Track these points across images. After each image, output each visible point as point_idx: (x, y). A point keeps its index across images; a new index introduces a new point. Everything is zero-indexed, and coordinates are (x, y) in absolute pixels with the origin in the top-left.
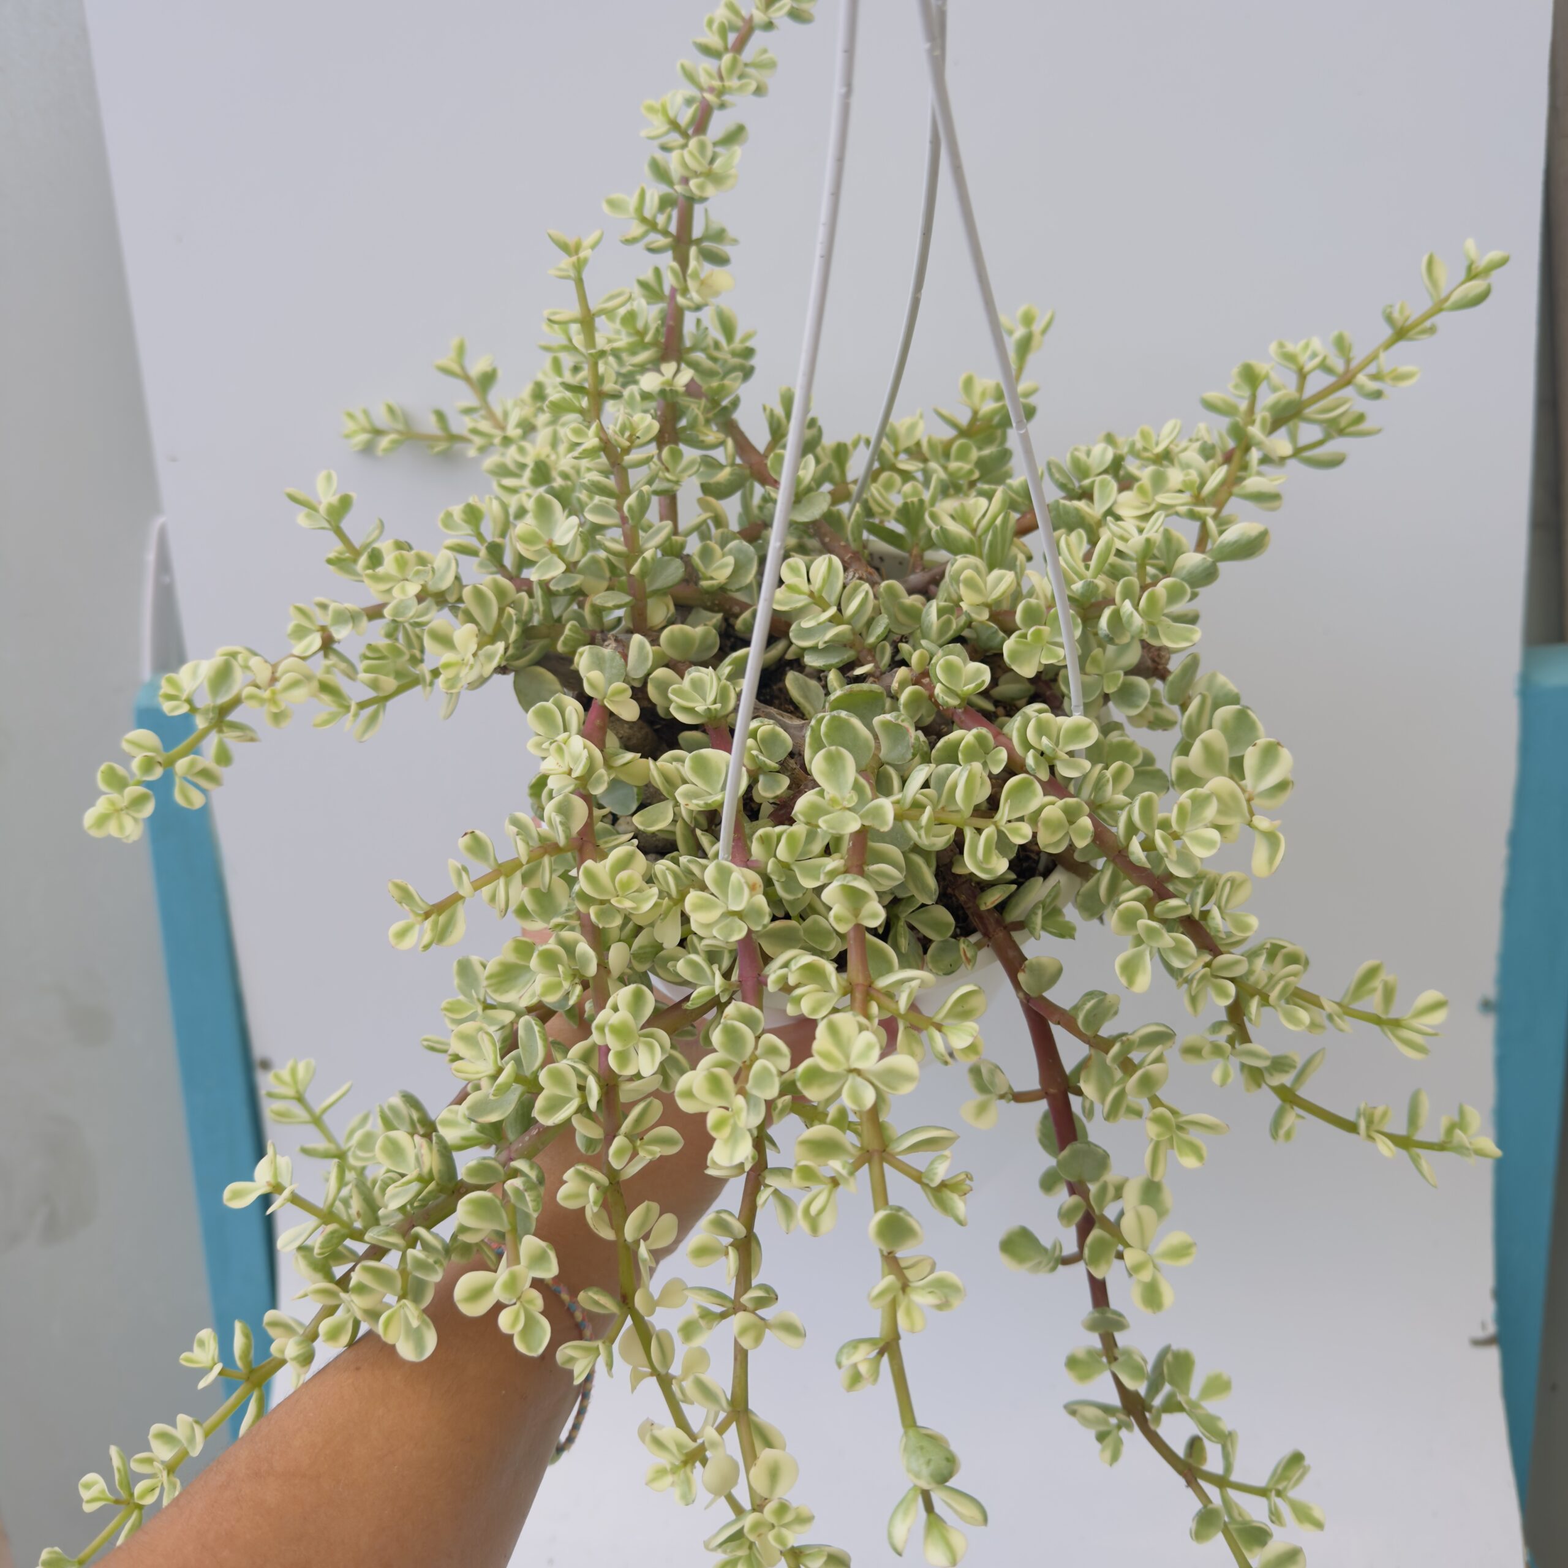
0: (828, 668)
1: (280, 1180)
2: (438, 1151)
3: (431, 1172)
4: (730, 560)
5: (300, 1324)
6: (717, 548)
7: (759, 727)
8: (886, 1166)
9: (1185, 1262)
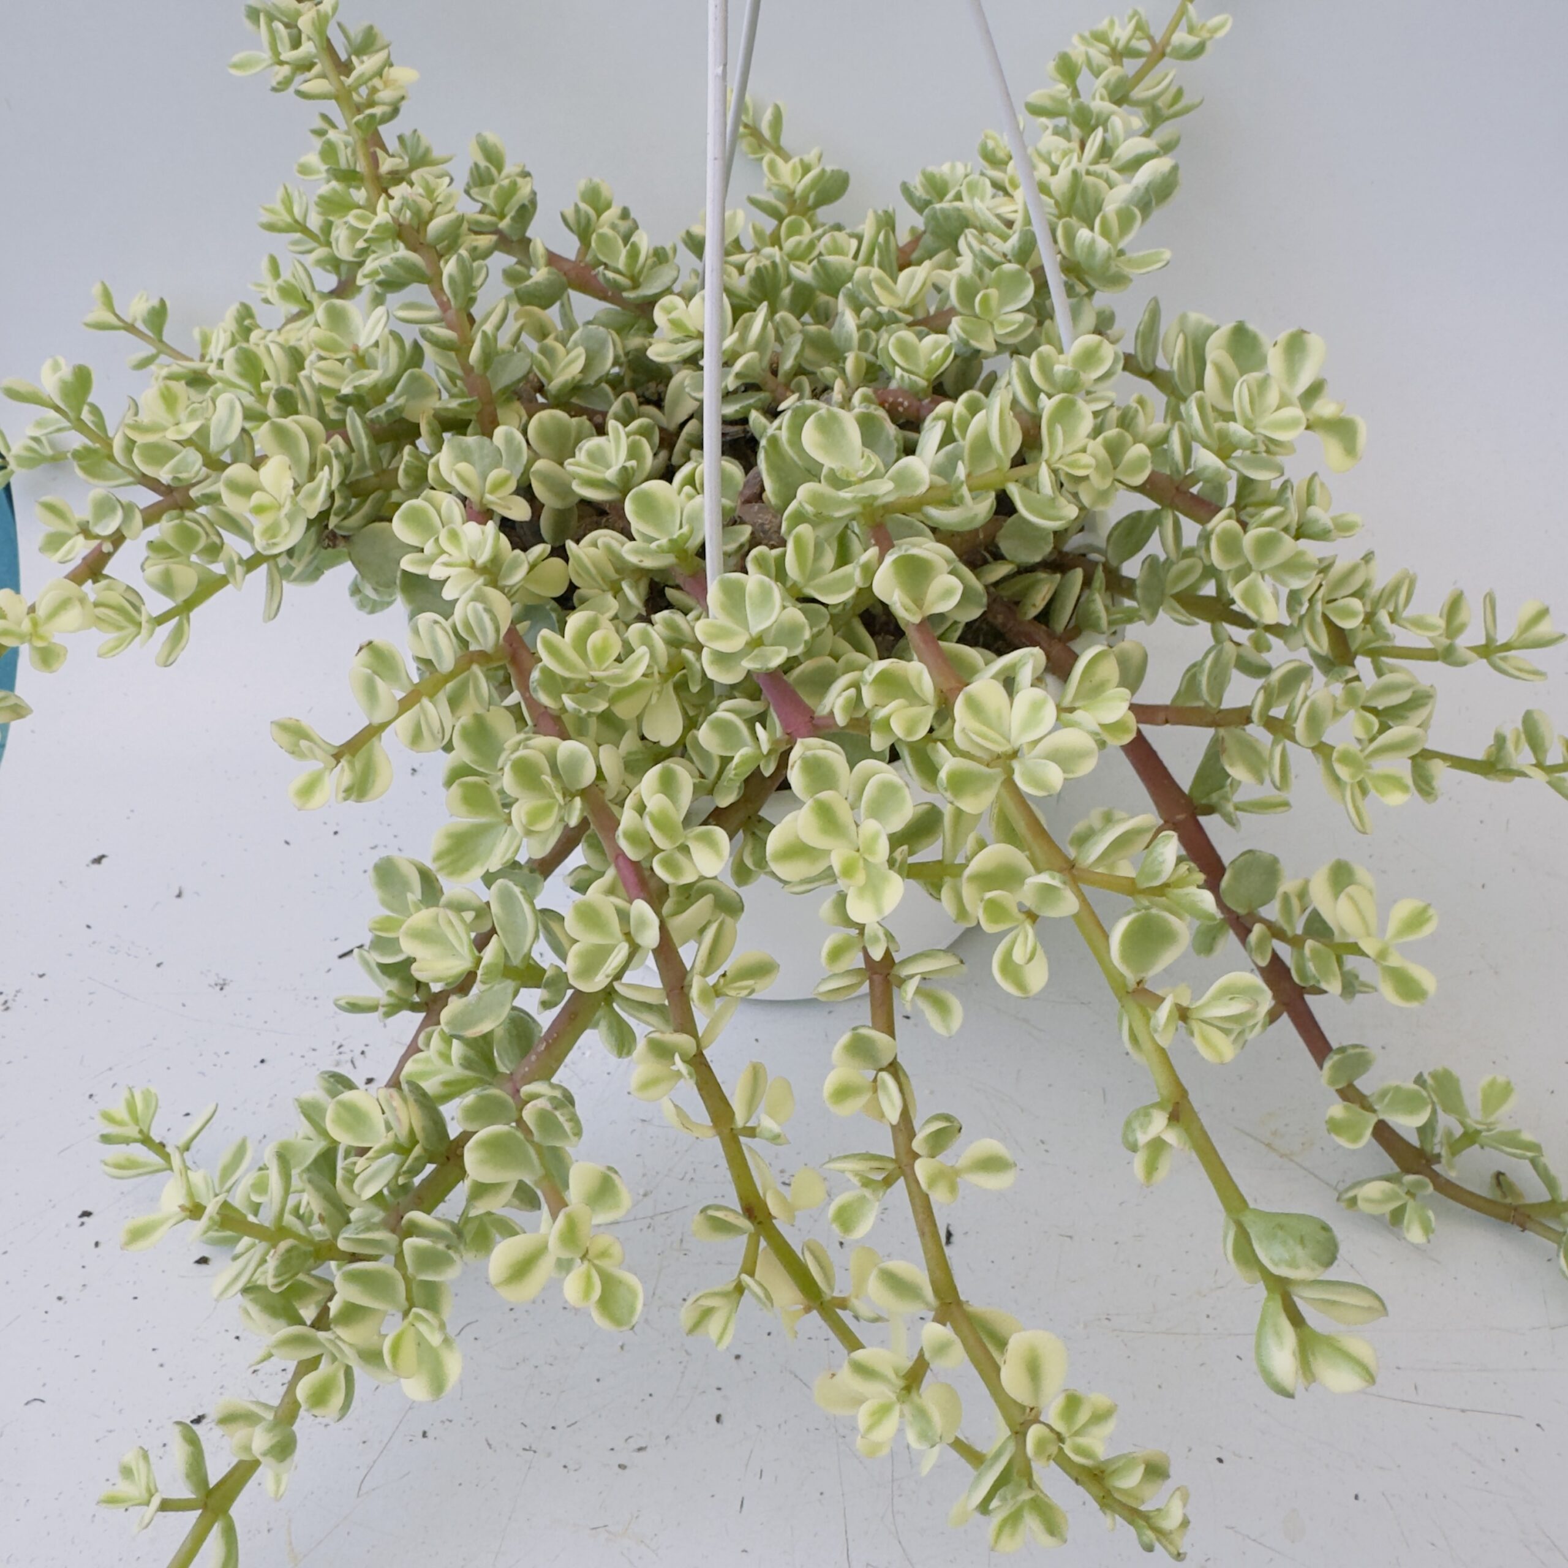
0: (747, 410)
1: (197, 1200)
2: (416, 1101)
3: (412, 1132)
4: (580, 350)
5: (266, 1406)
6: (559, 347)
7: (695, 469)
8: (1081, 885)
9: (1428, 929)
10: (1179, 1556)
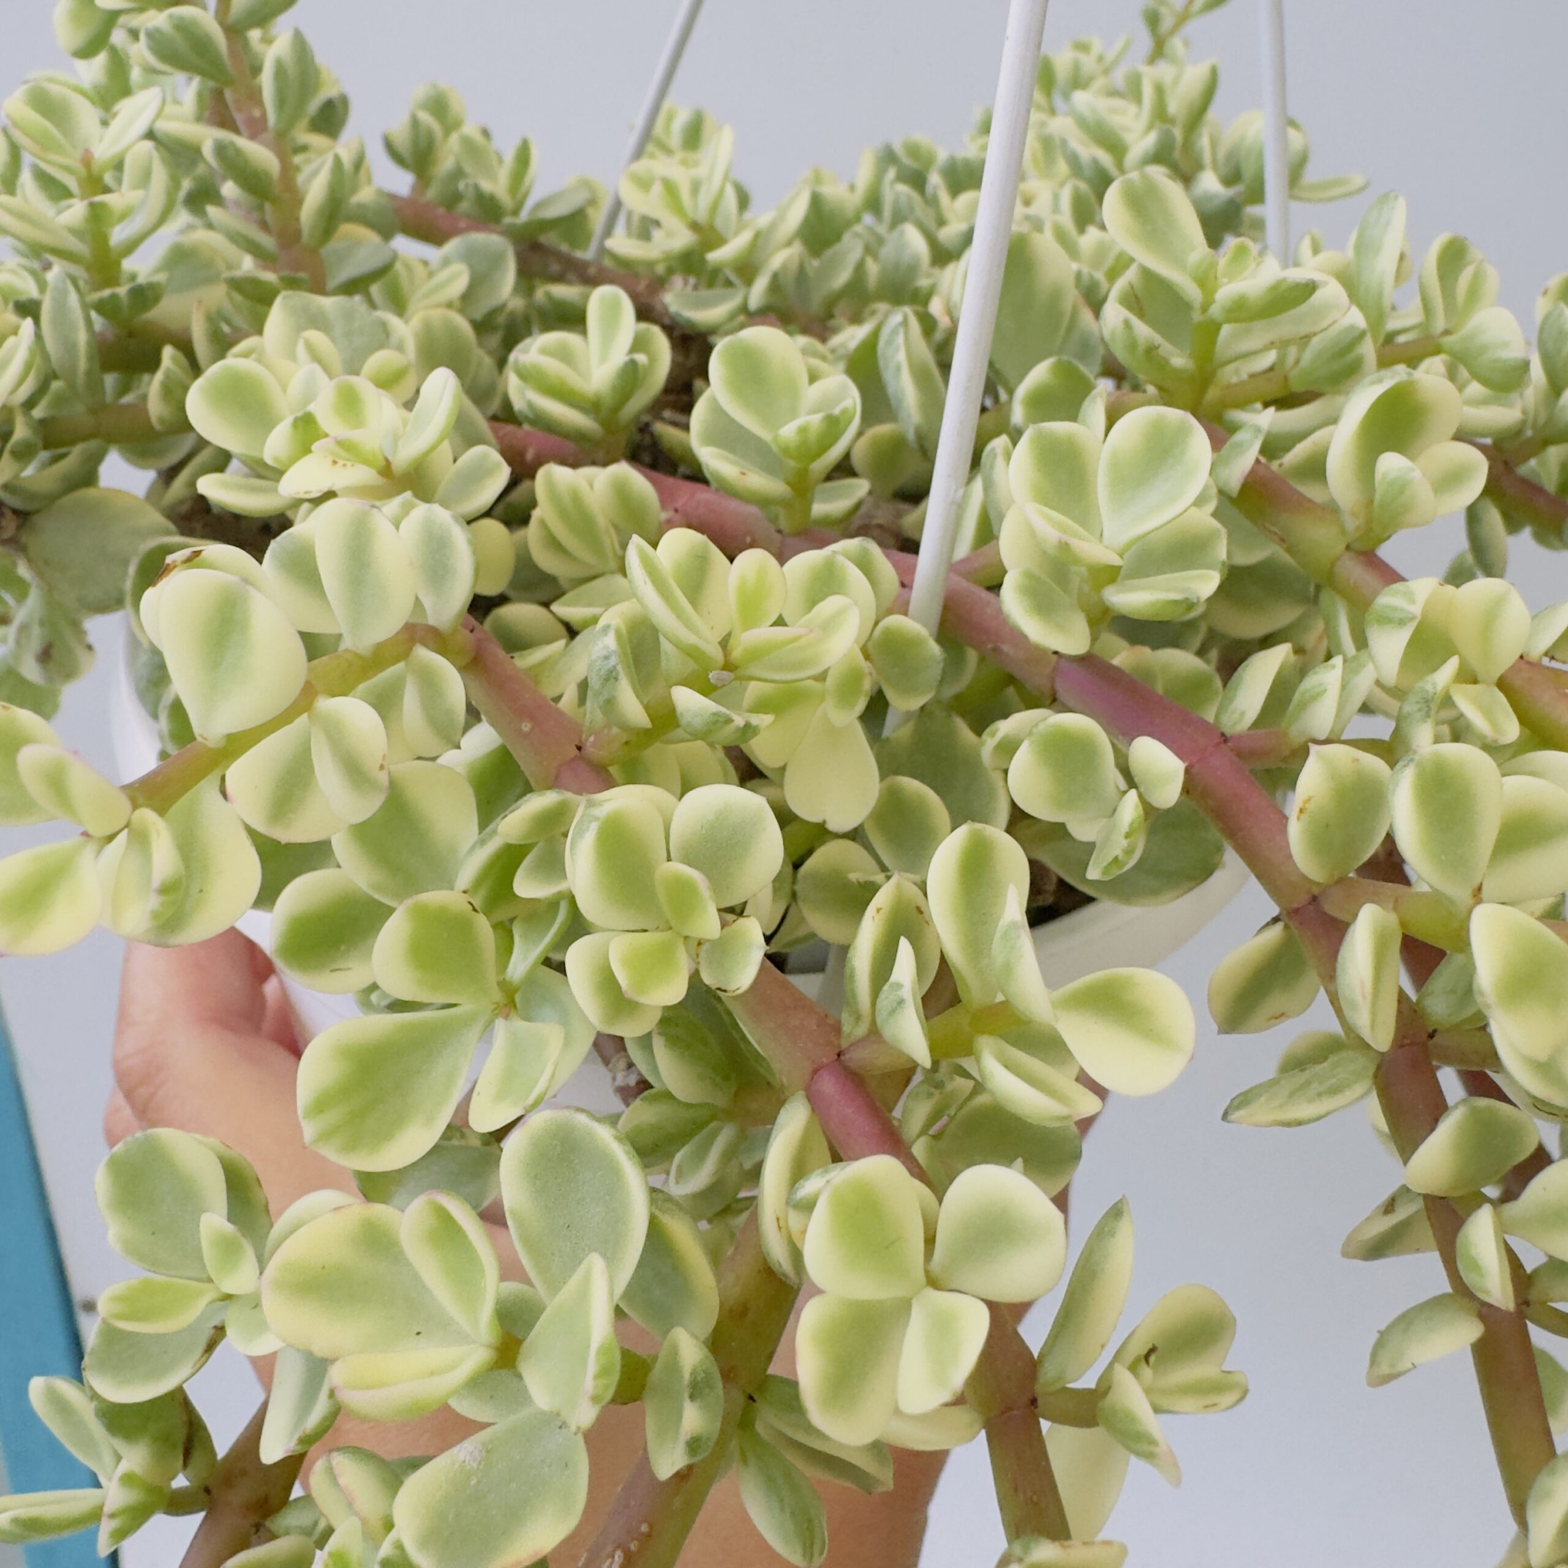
4: (459, 268)
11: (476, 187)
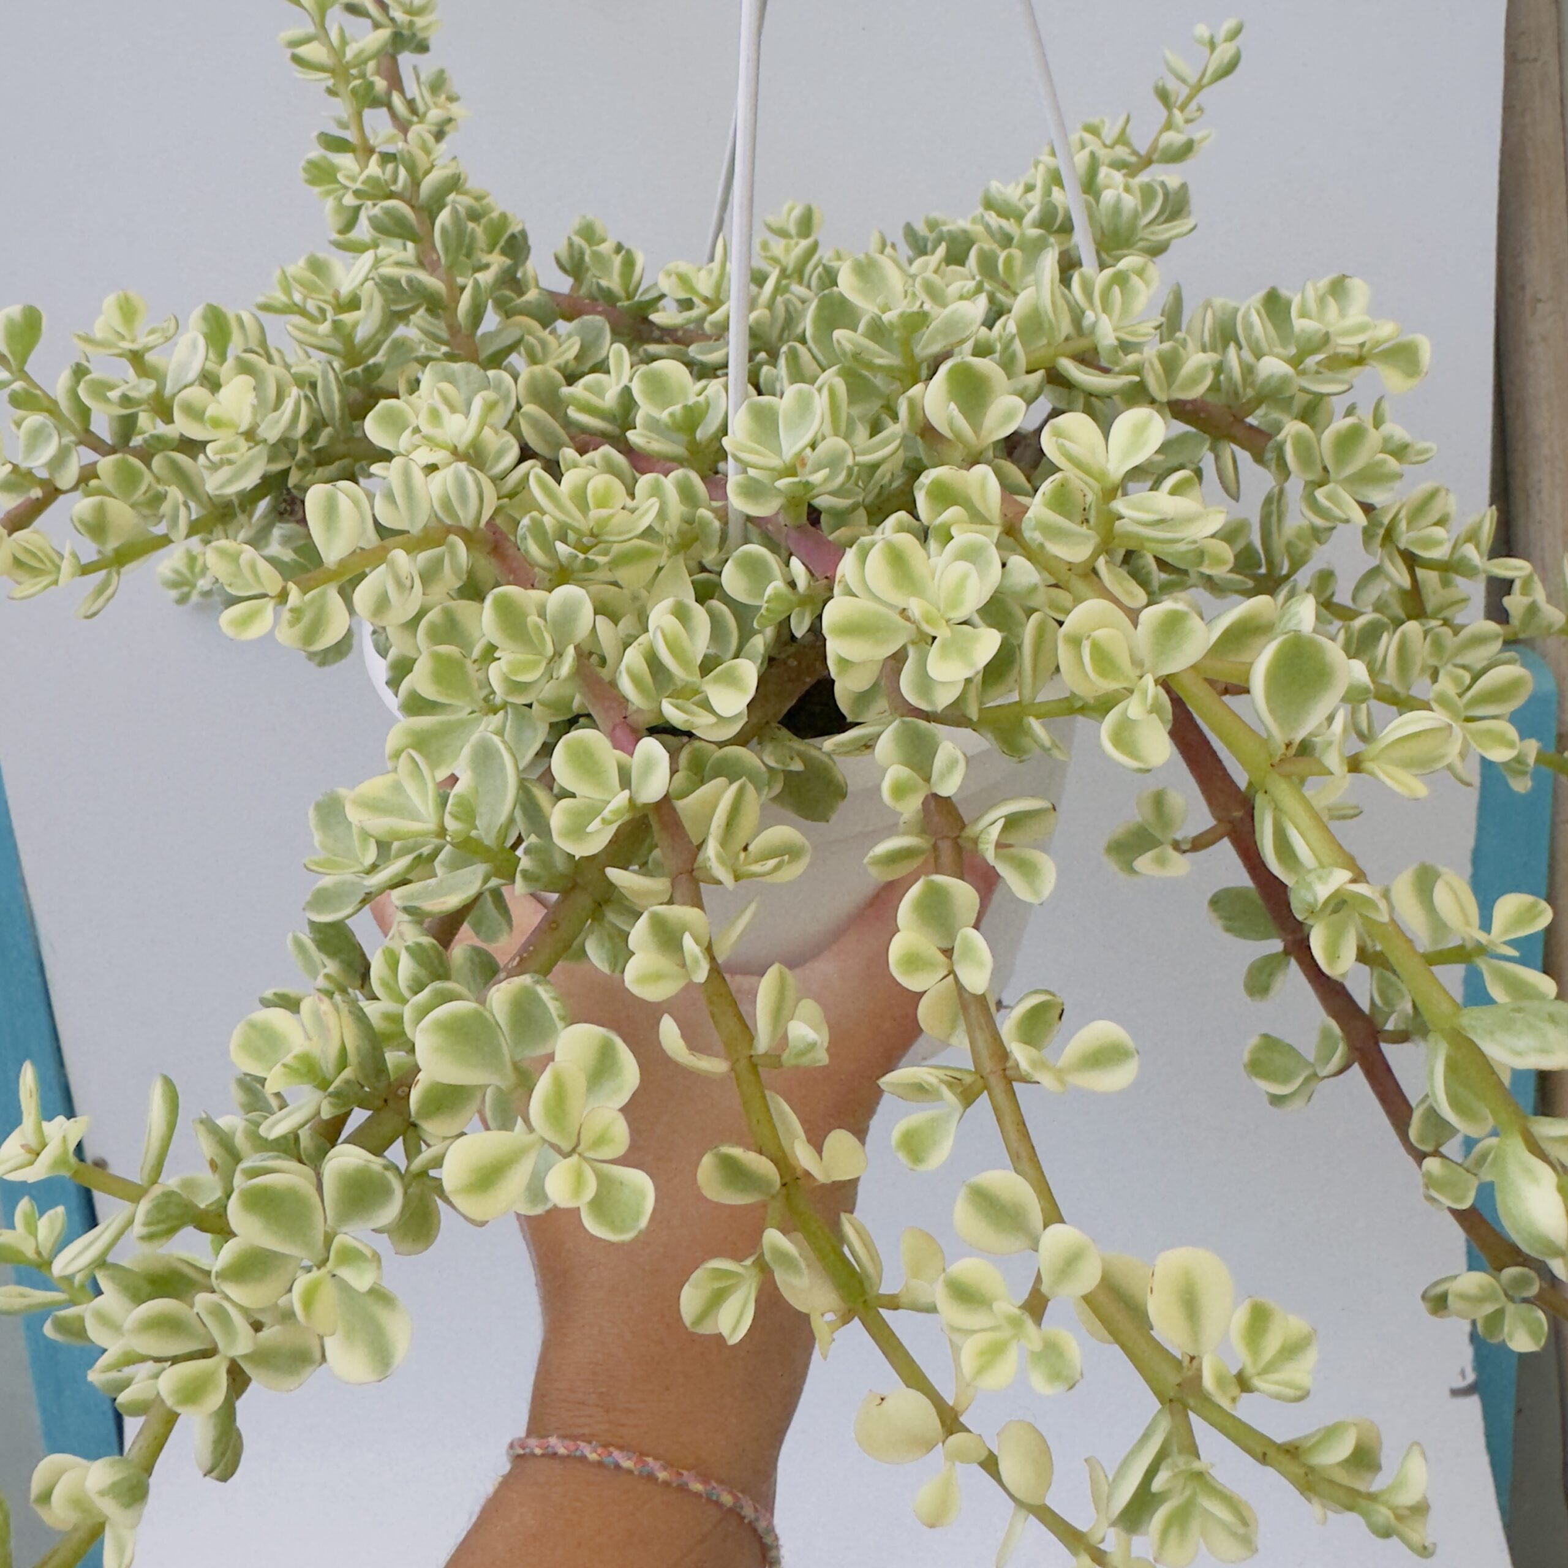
2: (350, 1013)
4: (575, 339)
6: (551, 339)
10: (1425, 1552)
11: (598, 284)
